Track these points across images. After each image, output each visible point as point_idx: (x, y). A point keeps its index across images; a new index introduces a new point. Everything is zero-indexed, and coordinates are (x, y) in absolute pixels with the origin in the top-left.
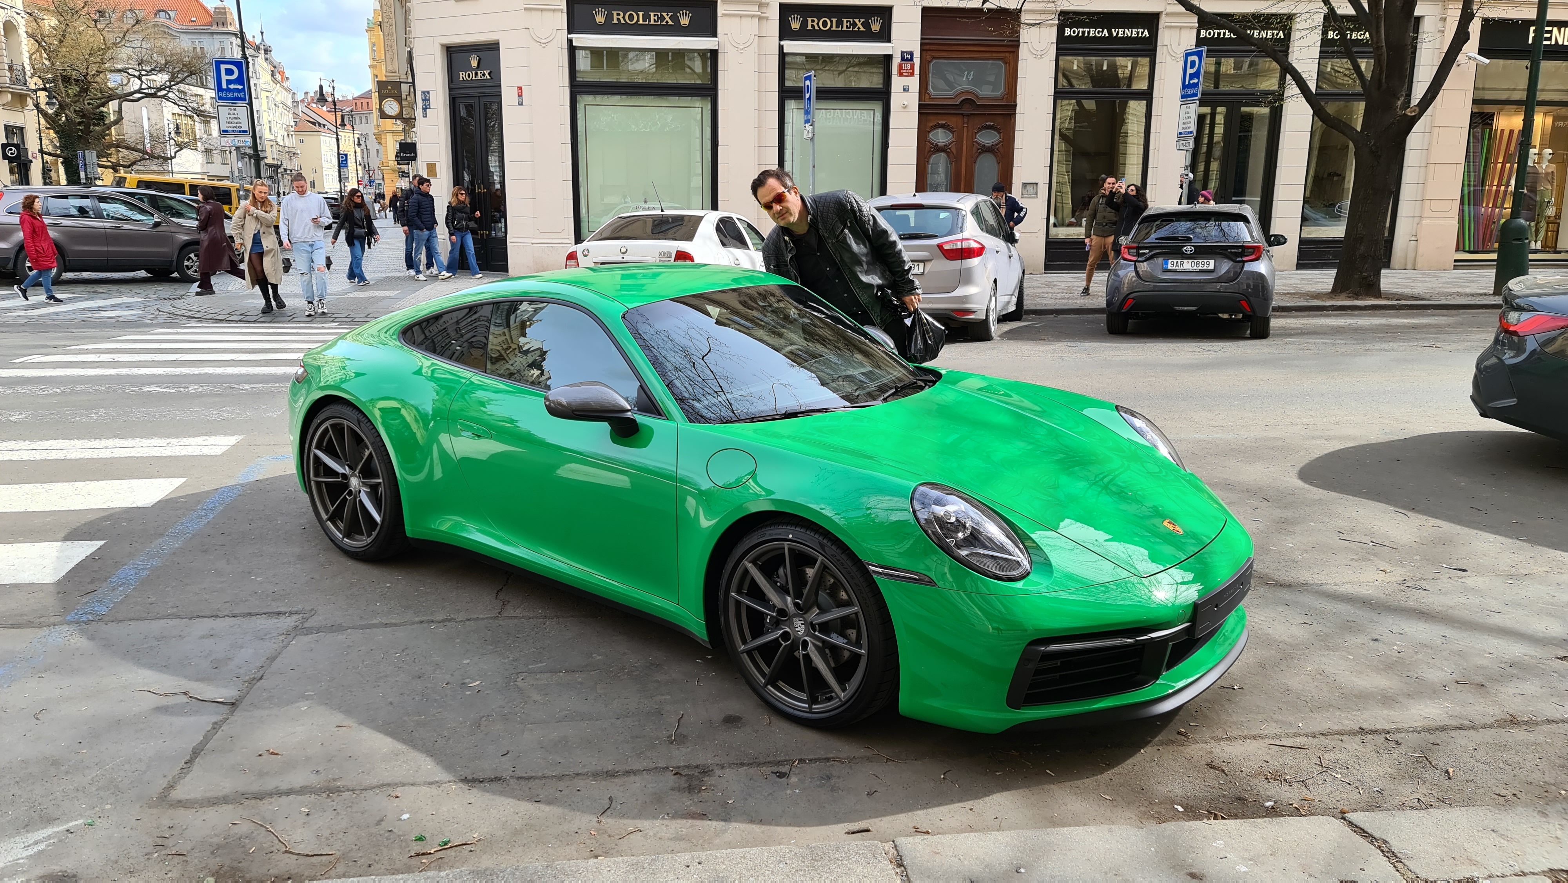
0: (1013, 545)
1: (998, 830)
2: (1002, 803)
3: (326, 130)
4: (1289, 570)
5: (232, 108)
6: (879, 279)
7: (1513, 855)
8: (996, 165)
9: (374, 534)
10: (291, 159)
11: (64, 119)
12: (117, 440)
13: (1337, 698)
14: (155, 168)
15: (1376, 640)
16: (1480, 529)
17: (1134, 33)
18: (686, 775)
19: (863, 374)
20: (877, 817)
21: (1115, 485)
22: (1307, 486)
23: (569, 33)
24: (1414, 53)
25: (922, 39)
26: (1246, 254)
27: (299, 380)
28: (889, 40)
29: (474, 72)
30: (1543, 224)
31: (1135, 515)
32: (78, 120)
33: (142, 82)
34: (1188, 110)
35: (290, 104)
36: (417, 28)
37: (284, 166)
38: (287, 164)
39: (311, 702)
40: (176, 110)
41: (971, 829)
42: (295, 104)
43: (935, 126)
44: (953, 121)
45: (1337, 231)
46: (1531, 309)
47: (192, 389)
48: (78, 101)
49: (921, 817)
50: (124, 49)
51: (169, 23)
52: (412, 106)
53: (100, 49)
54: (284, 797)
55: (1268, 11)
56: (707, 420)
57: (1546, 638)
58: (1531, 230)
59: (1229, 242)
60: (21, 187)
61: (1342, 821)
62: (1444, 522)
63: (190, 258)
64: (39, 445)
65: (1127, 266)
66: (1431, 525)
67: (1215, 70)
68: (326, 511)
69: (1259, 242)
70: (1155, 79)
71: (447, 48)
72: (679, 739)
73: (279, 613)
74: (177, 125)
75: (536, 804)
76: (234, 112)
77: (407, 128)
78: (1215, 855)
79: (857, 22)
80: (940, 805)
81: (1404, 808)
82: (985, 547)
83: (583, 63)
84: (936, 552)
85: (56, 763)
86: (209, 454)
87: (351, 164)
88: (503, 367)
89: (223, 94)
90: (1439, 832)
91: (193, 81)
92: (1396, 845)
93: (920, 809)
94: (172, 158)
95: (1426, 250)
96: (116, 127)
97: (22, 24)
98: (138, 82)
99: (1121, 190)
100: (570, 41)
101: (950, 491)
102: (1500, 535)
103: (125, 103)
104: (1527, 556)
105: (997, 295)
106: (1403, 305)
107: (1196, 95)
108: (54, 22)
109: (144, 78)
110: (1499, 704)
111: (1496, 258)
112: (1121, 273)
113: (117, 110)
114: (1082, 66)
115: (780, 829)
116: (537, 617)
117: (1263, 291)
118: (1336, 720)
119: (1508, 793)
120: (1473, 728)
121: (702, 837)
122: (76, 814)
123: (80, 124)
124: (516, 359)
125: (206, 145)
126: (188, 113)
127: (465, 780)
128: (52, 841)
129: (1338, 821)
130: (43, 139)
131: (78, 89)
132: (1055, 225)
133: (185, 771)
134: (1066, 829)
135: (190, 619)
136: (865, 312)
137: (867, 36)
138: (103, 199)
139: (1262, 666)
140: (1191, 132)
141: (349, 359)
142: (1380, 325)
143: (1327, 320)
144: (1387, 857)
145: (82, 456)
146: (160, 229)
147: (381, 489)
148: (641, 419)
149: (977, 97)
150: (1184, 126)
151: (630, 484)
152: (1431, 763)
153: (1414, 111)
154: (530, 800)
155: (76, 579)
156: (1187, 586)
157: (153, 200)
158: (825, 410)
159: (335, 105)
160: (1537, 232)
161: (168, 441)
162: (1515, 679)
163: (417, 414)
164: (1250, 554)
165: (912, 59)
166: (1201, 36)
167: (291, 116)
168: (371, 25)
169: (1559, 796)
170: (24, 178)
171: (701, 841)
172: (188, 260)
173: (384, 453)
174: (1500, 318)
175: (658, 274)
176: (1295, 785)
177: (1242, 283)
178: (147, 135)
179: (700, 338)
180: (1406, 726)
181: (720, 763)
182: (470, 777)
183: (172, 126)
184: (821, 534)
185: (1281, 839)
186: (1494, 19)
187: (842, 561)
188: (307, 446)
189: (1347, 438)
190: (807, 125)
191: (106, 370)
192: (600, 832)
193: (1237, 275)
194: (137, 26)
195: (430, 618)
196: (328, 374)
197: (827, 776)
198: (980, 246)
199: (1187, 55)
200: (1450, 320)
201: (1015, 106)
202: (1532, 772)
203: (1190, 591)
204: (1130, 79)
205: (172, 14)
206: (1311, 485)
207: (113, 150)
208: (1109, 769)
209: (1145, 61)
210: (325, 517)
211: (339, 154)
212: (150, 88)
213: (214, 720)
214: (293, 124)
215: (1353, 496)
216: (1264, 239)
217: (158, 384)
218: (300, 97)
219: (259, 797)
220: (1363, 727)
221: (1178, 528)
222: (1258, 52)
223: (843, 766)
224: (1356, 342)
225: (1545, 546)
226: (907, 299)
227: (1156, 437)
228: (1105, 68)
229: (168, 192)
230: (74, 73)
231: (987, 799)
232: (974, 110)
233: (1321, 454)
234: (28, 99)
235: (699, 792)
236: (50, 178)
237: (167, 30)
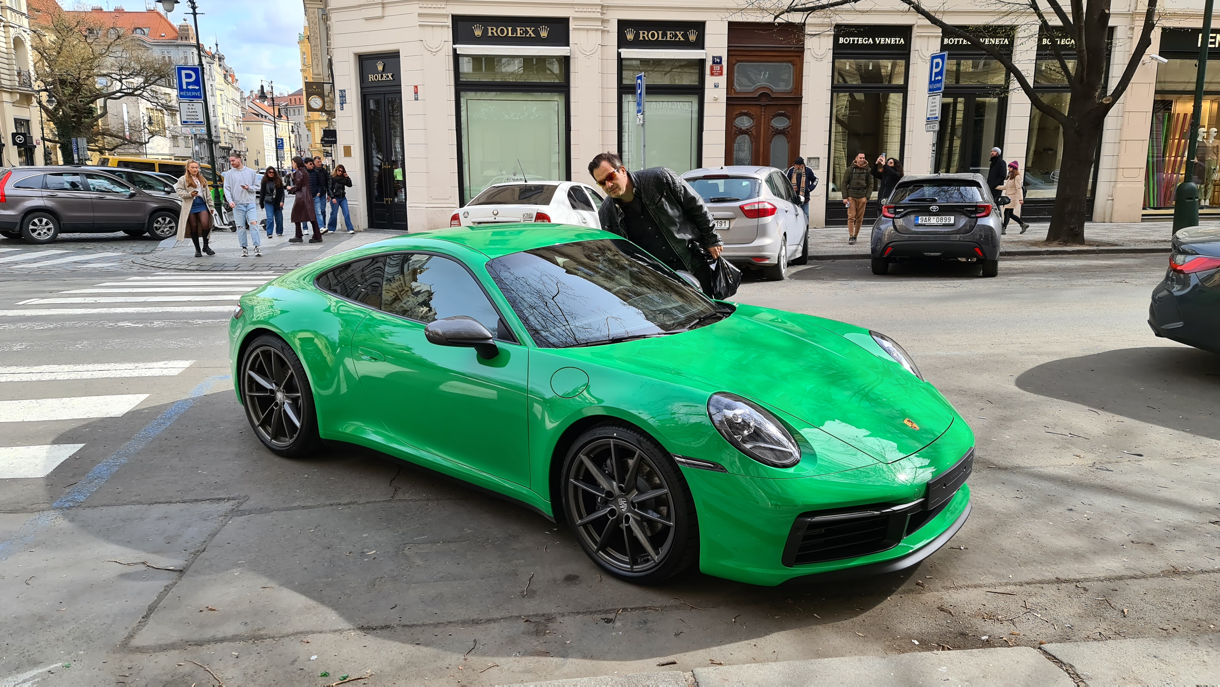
0: (788, 441)
1: (775, 661)
2: (779, 640)
3: (267, 120)
4: (1006, 456)
5: (191, 104)
6: (690, 235)
7: (1170, 675)
8: (787, 144)
9: (295, 436)
10: (239, 143)
11: (61, 113)
12: (96, 365)
13: (1040, 555)
14: (133, 151)
15: (1071, 510)
16: (1154, 423)
17: (892, 41)
18: (535, 622)
19: (675, 308)
20: (682, 652)
21: (873, 393)
22: (1022, 391)
23: (454, 44)
24: (1110, 55)
25: (728, 46)
26: (978, 211)
27: (237, 316)
28: (703, 48)
29: (380, 75)
30: (1210, 186)
31: (887, 416)
32: (72, 114)
33: (122, 84)
34: (934, 100)
35: (238, 100)
36: (336, 41)
37: (234, 148)
38: (236, 147)
39: (242, 568)
40: (149, 105)
41: (754, 660)
42: (243, 100)
43: (740, 114)
44: (753, 110)
45: (1050, 193)
46: (1193, 253)
47: (156, 324)
48: (72, 99)
49: (716, 652)
50: (108, 59)
51: (143, 37)
52: (333, 101)
53: (89, 59)
54: (219, 644)
55: (995, 23)
56: (554, 346)
57: (1203, 507)
58: (1201, 191)
59: (966, 202)
60: (27, 167)
61: (1039, 650)
62: (1126, 418)
63: (158, 221)
64: (35, 369)
65: (887, 222)
66: (1116, 420)
67: (956, 70)
68: (258, 418)
69: (988, 202)
70: (910, 77)
71: (359, 56)
72: (530, 594)
73: (220, 499)
74: (150, 117)
75: (417, 646)
76: (192, 107)
77: (330, 118)
78: (940, 678)
79: (678, 34)
80: (731, 642)
81: (1089, 640)
82: (765, 442)
83: (466, 67)
84: (728, 447)
85: (41, 619)
86: (168, 375)
87: (286, 147)
88: (397, 306)
89: (184, 93)
90: (1113, 658)
91: (163, 83)
92: (1080, 668)
93: (716, 646)
94: (146, 143)
95: (1120, 207)
96: (102, 119)
97: (28, 40)
98: (119, 84)
99: (882, 163)
100: (455, 50)
101: (738, 398)
102: (1169, 427)
103: (109, 101)
104: (1190, 444)
105: (787, 245)
106: (1101, 250)
107: (940, 89)
108: (53, 38)
109: (124, 81)
110: (1164, 559)
111: (1173, 213)
112: (882, 227)
113: (103, 105)
114: (854, 66)
115: (605, 663)
116: (421, 500)
117: (992, 240)
118: (1038, 572)
119: (1169, 628)
120: (1144, 577)
121: (546, 670)
122: (56, 658)
123: (73, 117)
124: (408, 299)
125: (173, 133)
126: (159, 108)
127: (362, 628)
128: (37, 680)
129: (1035, 651)
130: (45, 129)
131: (72, 90)
132: (834, 190)
133: (142, 624)
134: (826, 659)
135: (149, 504)
136: (679, 260)
137: (686, 44)
138: (90, 176)
139: (983, 531)
140: (937, 118)
141: (276, 300)
142: (1083, 265)
143: (1042, 262)
144: (1073, 678)
145: (68, 378)
146: (134, 198)
147: (300, 401)
148: (500, 344)
149: (772, 91)
150: (931, 113)
151: (496, 397)
152: (1110, 605)
153: (1109, 100)
154: (412, 643)
155: (61, 474)
156: (924, 469)
157: (129, 176)
158: (644, 336)
159: (273, 101)
160: (1206, 192)
161: (136, 365)
162: (1177, 539)
163: (327, 342)
164: (972, 445)
165: (721, 62)
166: (945, 43)
167: (240, 109)
168: (302, 38)
169: (1208, 629)
170: (29, 160)
171: (545, 673)
172: (157, 223)
173: (302, 373)
174: (1170, 260)
175: (522, 232)
176: (1005, 623)
177: (976, 234)
178: (127, 126)
179: (550, 282)
180: (1092, 576)
181: (561, 612)
182: (365, 626)
183: (146, 118)
184: (638, 433)
185: (991, 665)
186: (1170, 28)
187: (655, 454)
188: (242, 368)
189: (1054, 354)
190: (639, 114)
191: (89, 310)
192: (466, 667)
193: (972, 228)
194: (118, 40)
195: (338, 501)
196: (259, 311)
197: (644, 621)
198: (773, 207)
199: (933, 58)
200: (1138, 261)
201: (801, 98)
202: (1189, 611)
203: (926, 473)
204: (891, 76)
205: (146, 30)
206: (1025, 390)
207: (100, 137)
208: (863, 613)
209: (903, 62)
210: (257, 423)
211: (276, 139)
212: (129, 88)
213: (165, 584)
214: (241, 116)
215: (1057, 398)
216: (992, 201)
217: (129, 320)
218: (247, 94)
219: (199, 644)
220: (1059, 577)
221: (915, 425)
222: (988, 55)
223: (657, 613)
224: (1063, 279)
225: (1204, 436)
226: (712, 249)
227: (900, 356)
228: (871, 68)
229: (142, 170)
230: (69, 77)
231: (768, 637)
232: (769, 101)
233: (1034, 366)
234: (33, 98)
235: (544, 635)
236: (50, 159)
237: (142, 43)
